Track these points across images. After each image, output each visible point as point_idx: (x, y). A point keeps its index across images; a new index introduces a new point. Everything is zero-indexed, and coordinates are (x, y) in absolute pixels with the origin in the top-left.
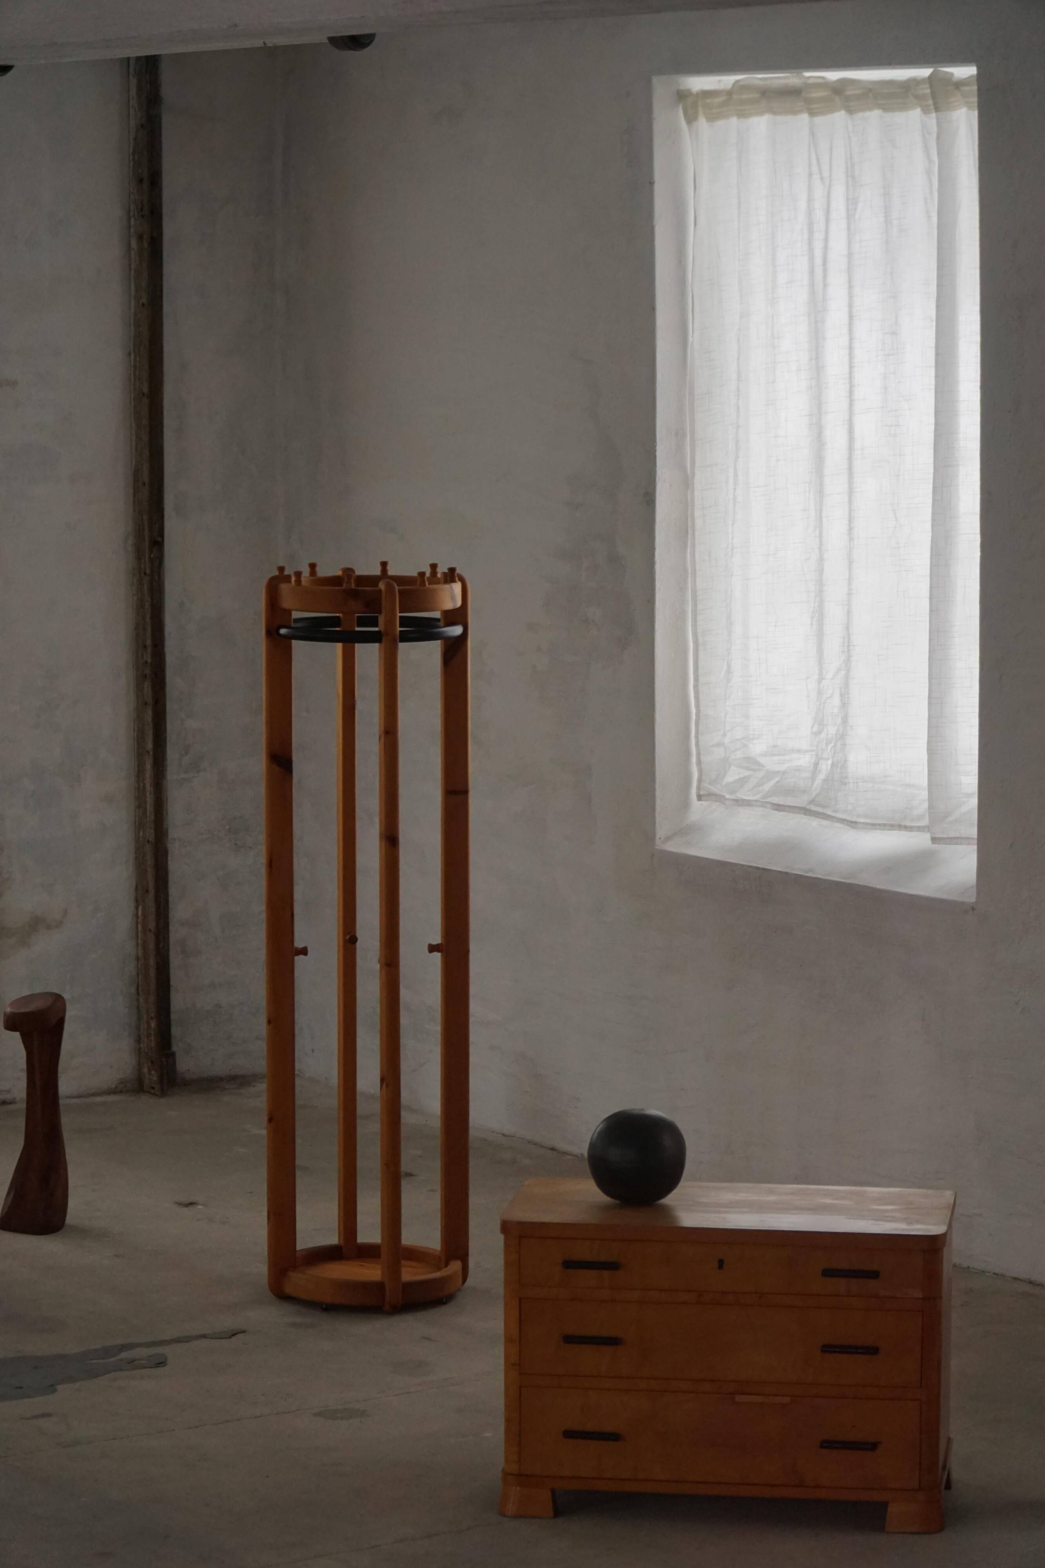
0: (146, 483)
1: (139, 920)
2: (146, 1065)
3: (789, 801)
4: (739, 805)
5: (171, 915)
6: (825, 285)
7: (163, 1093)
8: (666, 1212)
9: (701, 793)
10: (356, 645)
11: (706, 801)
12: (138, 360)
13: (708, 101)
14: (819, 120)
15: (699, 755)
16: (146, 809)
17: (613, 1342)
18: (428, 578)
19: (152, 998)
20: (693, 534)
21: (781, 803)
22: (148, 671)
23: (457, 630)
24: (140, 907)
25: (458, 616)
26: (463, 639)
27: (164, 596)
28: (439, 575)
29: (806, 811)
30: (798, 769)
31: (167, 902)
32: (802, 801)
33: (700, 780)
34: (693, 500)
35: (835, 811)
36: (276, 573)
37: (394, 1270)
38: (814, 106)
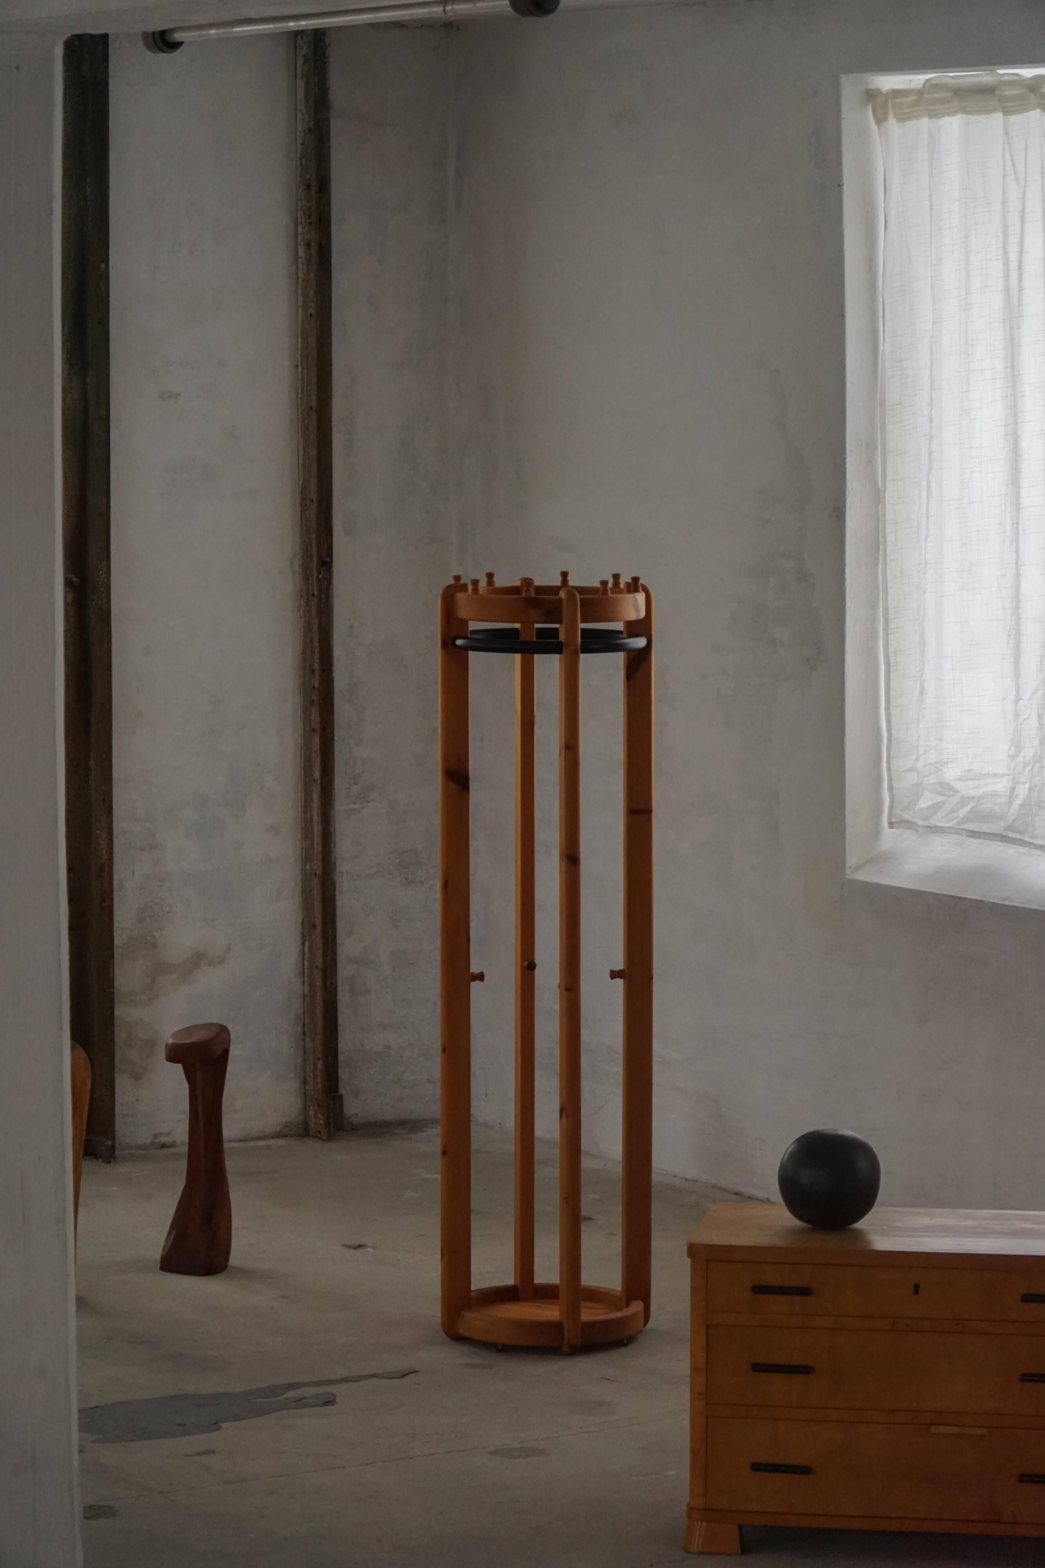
0: (314, 500)
1: (307, 956)
2: (312, 1108)
3: (985, 828)
4: (932, 832)
5: (339, 952)
6: (1021, 290)
7: (330, 1138)
8: (859, 1236)
9: (893, 820)
10: (536, 656)
11: (897, 828)
12: (306, 372)
13: (898, 100)
14: (1014, 119)
15: (890, 780)
16: (313, 841)
17: (805, 1370)
18: (610, 588)
19: (319, 1038)
20: (885, 550)
21: (977, 830)
22: (315, 697)
23: (641, 642)
24: (307, 944)
25: (642, 627)
26: (646, 651)
27: (333, 619)
28: (622, 586)
29: (1002, 838)
30: (995, 795)
31: (334, 937)
32: (997, 827)
33: (891, 807)
34: (884, 515)
35: (1033, 837)
36: (452, 582)
37: (573, 1310)
38: (1009, 104)
